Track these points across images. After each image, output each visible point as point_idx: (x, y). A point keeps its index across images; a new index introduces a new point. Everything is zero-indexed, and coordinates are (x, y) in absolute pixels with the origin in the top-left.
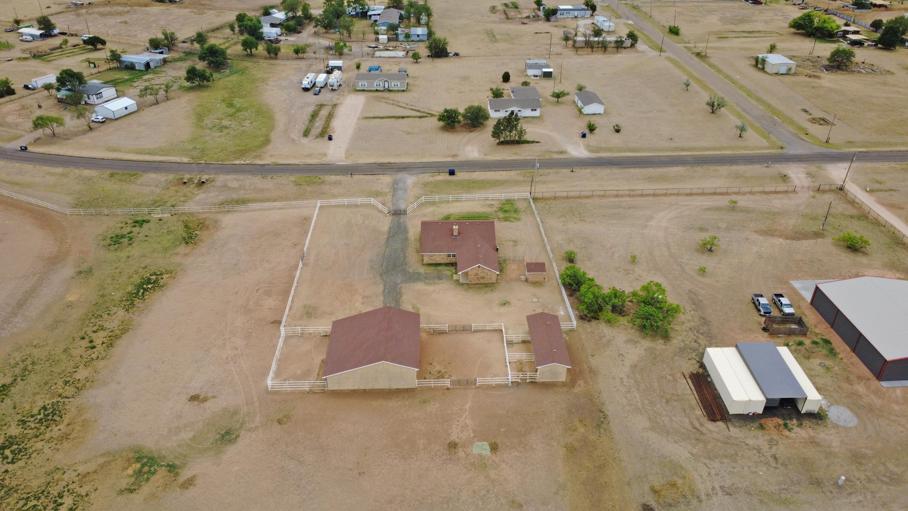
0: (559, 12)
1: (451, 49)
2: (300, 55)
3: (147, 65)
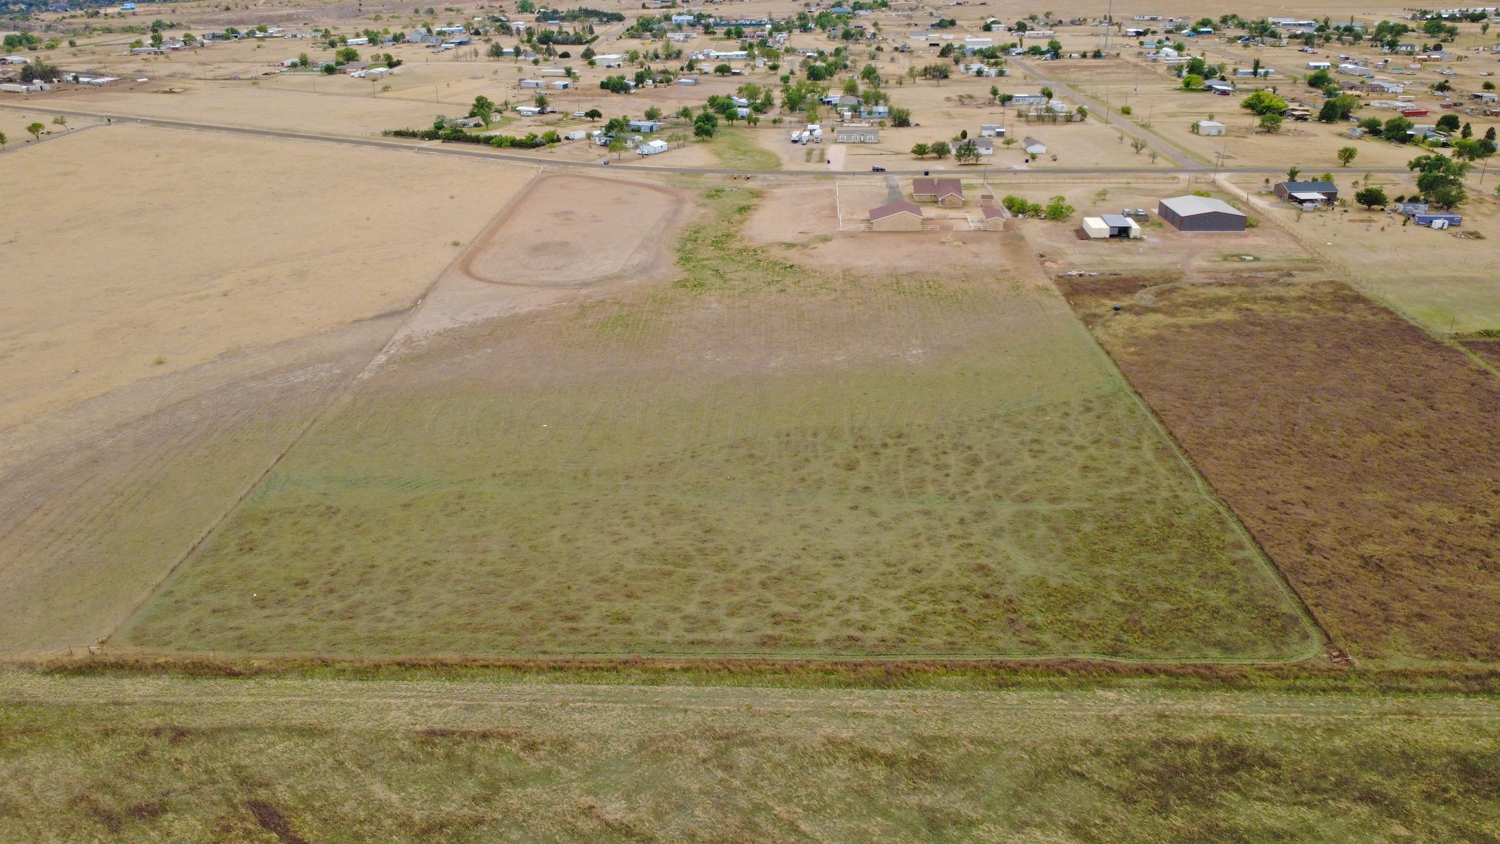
0: (1014, 99)
1: (912, 120)
2: (777, 125)
3: (651, 128)
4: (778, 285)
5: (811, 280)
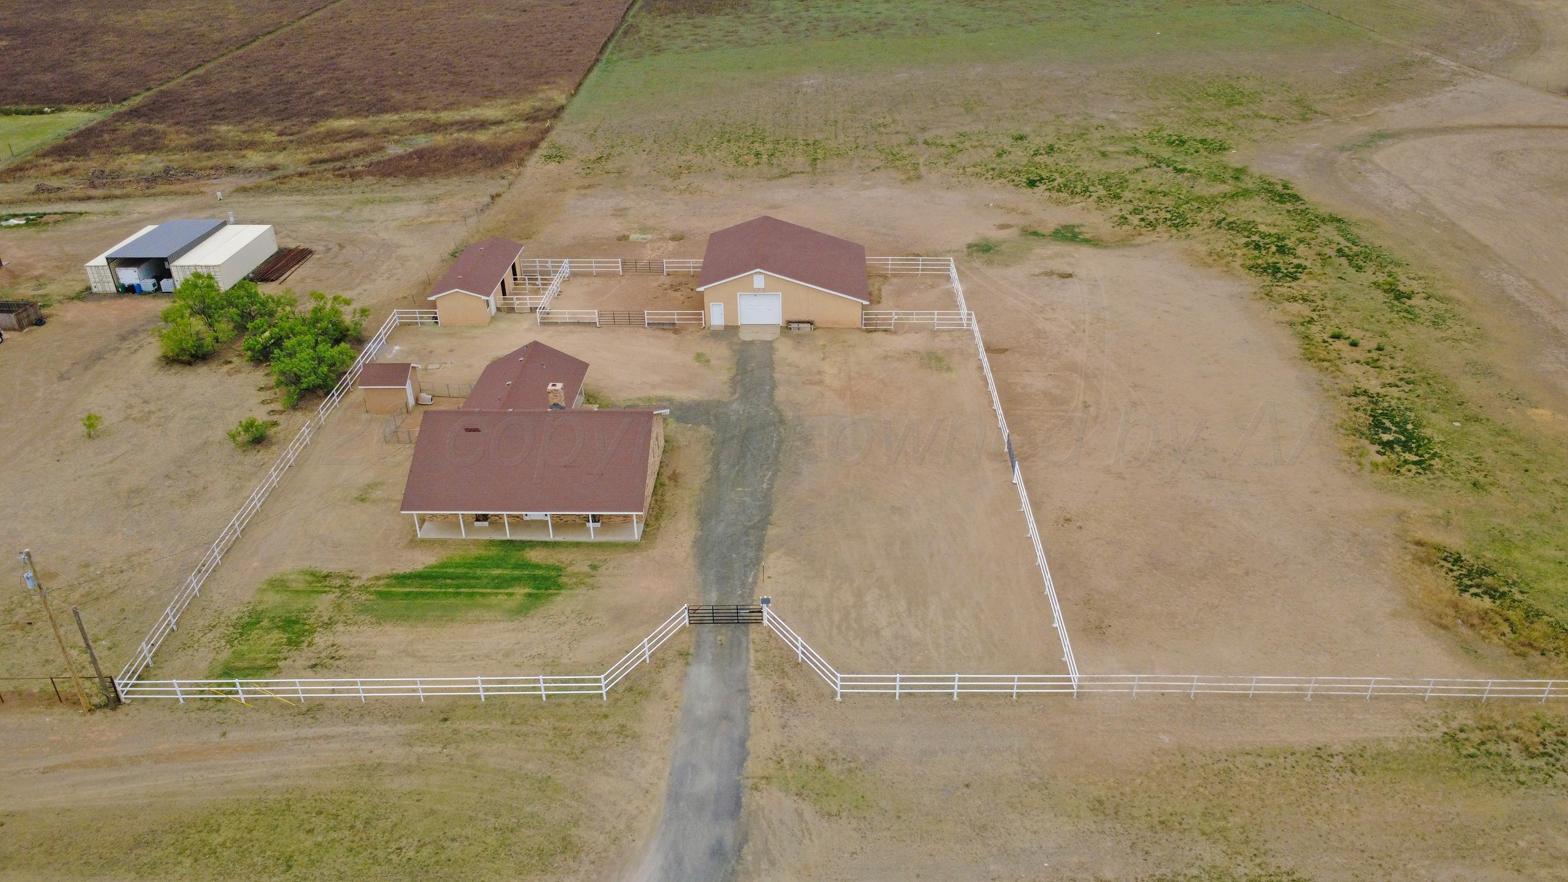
4: (1033, 147)
5: (978, 159)
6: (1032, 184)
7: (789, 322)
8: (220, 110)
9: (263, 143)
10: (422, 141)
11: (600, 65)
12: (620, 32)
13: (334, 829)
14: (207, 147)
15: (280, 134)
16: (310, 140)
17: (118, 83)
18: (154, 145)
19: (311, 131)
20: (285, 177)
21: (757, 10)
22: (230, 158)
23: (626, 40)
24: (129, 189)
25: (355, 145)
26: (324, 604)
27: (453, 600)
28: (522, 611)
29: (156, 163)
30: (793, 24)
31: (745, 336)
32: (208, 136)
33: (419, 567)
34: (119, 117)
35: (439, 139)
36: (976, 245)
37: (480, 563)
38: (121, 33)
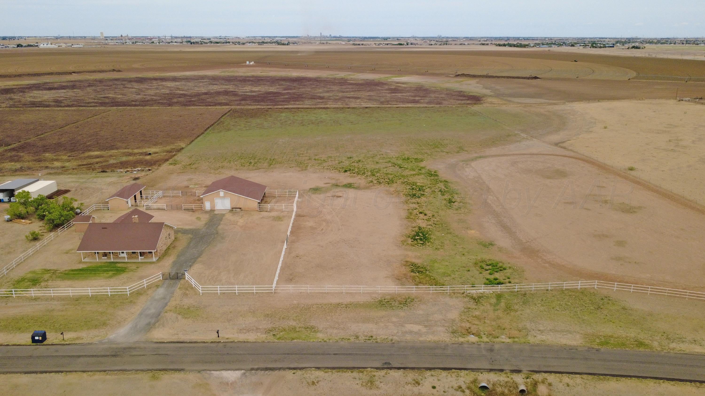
4: (353, 161)
5: (331, 164)
6: (346, 171)
7: (233, 208)
8: (47, 149)
9: (62, 159)
10: (124, 159)
11: (204, 135)
12: (217, 123)
13: (35, 322)
14: (40, 161)
15: (69, 156)
16: (81, 158)
17: (8, 139)
18: (18, 159)
19: (82, 155)
20: (67, 170)
21: (274, 117)
22: (47, 164)
23: (217, 127)
24: (5, 174)
25: (98, 160)
26: (46, 276)
27: (89, 275)
28: (110, 277)
29: (18, 165)
30: (286, 121)
31: (216, 212)
32: (40, 157)
33: (80, 268)
34: (6, 150)
35: (131, 158)
36: (313, 188)
37: (101, 267)
38: (12, 123)
